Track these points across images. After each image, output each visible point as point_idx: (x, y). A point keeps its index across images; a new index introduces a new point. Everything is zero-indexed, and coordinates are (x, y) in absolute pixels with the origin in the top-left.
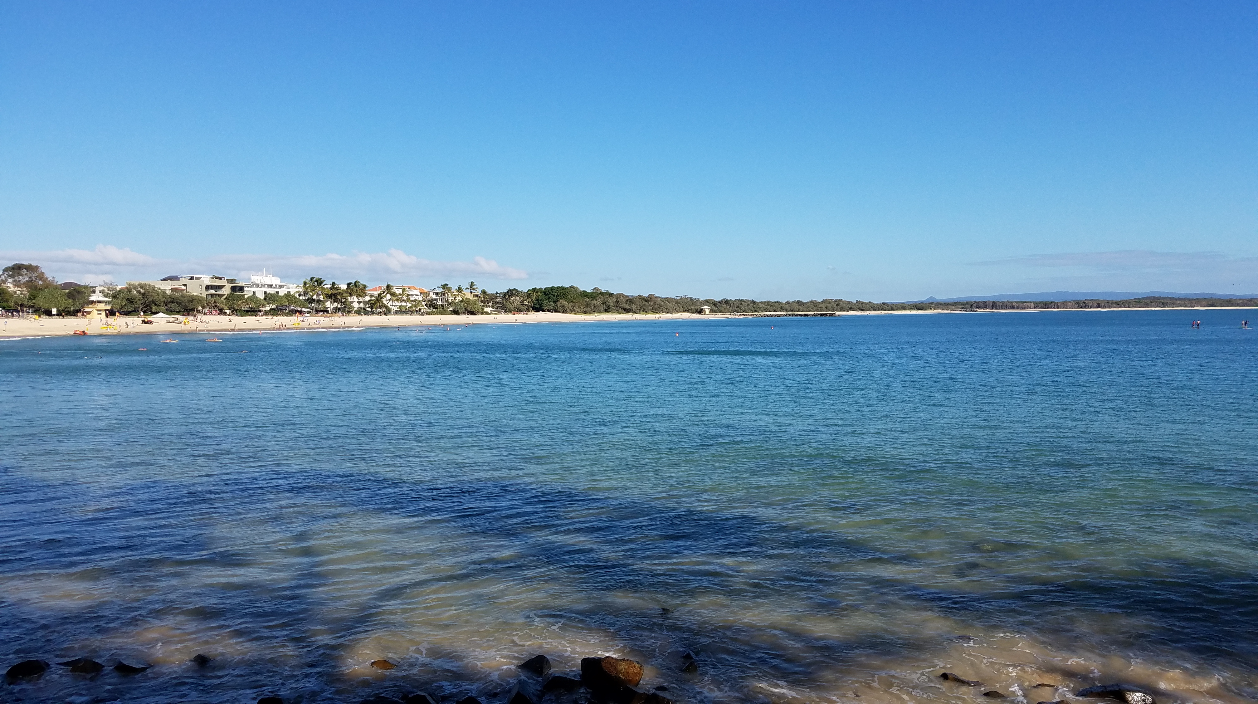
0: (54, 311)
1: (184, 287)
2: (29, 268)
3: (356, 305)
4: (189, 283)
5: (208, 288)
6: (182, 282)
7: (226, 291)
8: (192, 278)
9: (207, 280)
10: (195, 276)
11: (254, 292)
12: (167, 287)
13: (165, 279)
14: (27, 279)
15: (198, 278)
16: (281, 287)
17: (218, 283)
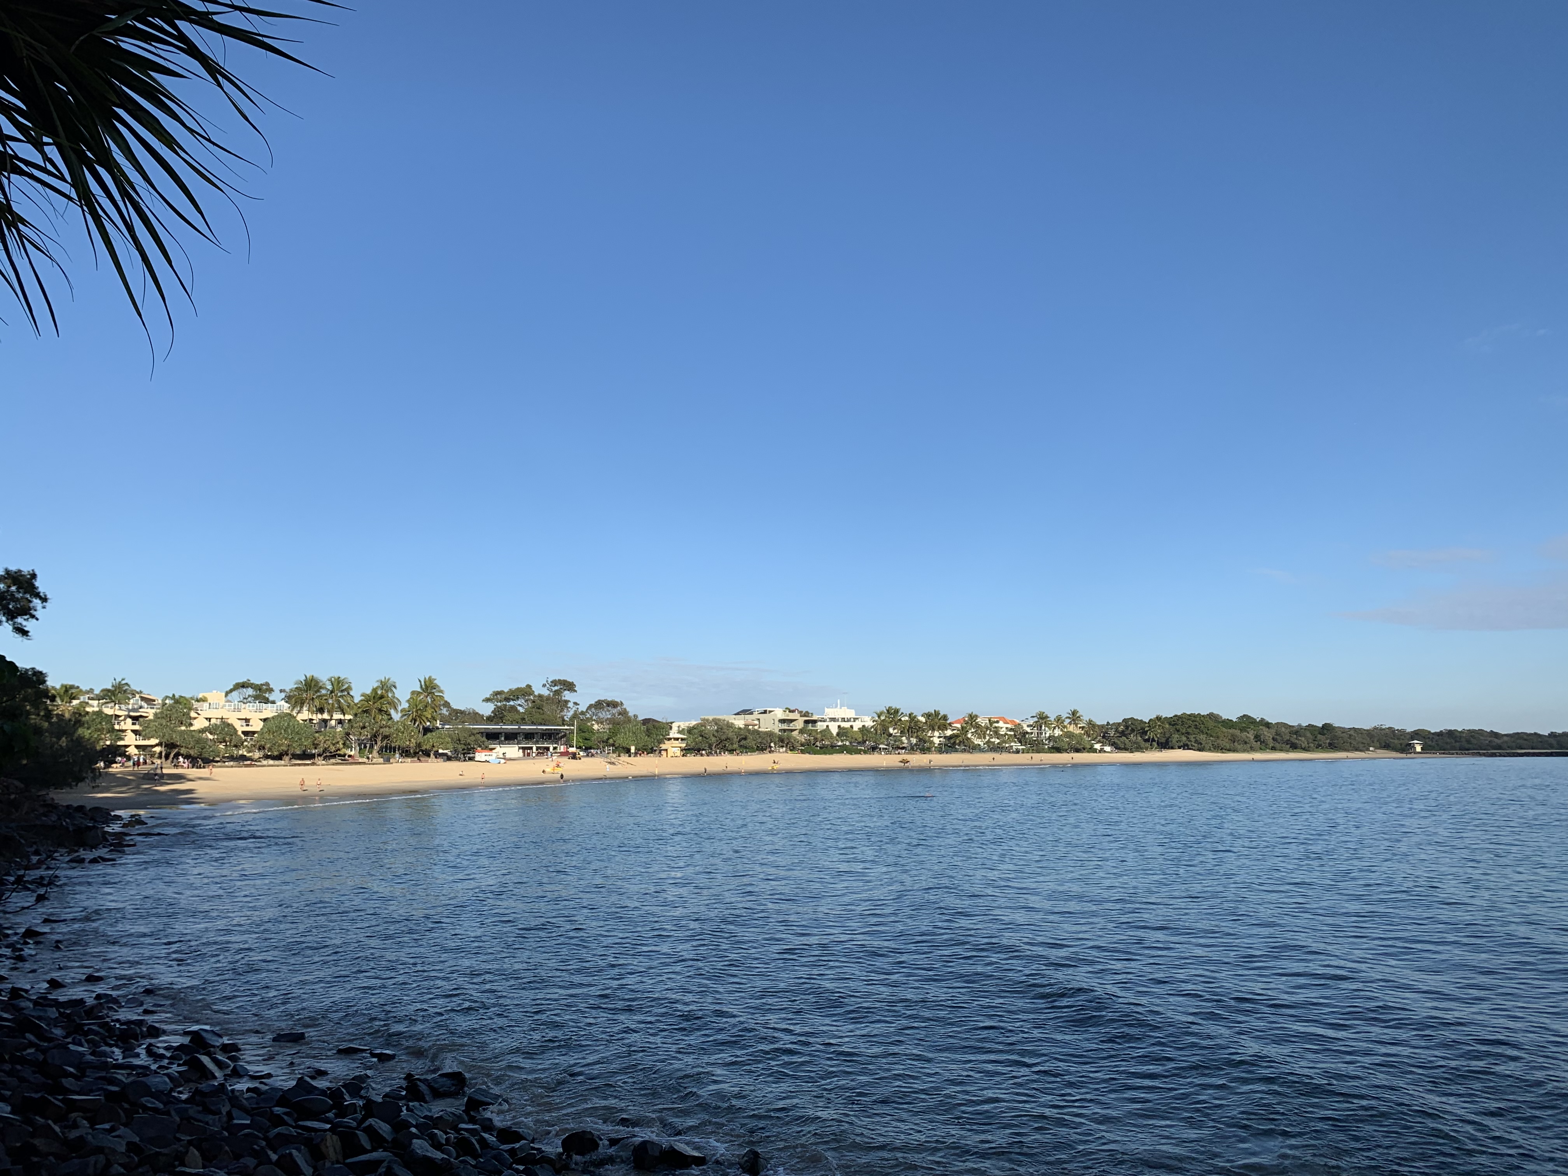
0: (633, 749)
1: (756, 722)
2: (613, 704)
3: (936, 741)
4: (761, 716)
5: (782, 721)
6: (756, 715)
7: (799, 724)
8: (765, 712)
9: (779, 713)
10: (768, 709)
11: (827, 726)
12: (739, 722)
13: (738, 714)
14: (609, 716)
15: (770, 712)
16: (855, 719)
17: (791, 716)
